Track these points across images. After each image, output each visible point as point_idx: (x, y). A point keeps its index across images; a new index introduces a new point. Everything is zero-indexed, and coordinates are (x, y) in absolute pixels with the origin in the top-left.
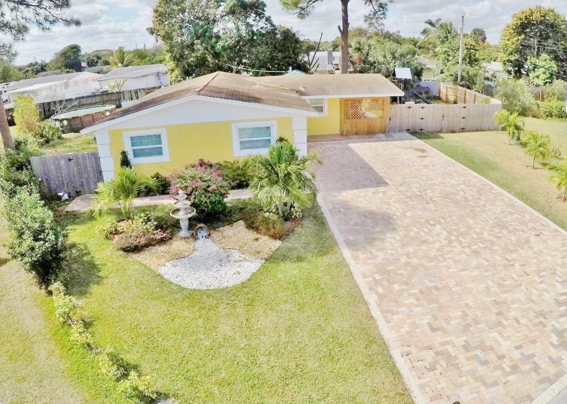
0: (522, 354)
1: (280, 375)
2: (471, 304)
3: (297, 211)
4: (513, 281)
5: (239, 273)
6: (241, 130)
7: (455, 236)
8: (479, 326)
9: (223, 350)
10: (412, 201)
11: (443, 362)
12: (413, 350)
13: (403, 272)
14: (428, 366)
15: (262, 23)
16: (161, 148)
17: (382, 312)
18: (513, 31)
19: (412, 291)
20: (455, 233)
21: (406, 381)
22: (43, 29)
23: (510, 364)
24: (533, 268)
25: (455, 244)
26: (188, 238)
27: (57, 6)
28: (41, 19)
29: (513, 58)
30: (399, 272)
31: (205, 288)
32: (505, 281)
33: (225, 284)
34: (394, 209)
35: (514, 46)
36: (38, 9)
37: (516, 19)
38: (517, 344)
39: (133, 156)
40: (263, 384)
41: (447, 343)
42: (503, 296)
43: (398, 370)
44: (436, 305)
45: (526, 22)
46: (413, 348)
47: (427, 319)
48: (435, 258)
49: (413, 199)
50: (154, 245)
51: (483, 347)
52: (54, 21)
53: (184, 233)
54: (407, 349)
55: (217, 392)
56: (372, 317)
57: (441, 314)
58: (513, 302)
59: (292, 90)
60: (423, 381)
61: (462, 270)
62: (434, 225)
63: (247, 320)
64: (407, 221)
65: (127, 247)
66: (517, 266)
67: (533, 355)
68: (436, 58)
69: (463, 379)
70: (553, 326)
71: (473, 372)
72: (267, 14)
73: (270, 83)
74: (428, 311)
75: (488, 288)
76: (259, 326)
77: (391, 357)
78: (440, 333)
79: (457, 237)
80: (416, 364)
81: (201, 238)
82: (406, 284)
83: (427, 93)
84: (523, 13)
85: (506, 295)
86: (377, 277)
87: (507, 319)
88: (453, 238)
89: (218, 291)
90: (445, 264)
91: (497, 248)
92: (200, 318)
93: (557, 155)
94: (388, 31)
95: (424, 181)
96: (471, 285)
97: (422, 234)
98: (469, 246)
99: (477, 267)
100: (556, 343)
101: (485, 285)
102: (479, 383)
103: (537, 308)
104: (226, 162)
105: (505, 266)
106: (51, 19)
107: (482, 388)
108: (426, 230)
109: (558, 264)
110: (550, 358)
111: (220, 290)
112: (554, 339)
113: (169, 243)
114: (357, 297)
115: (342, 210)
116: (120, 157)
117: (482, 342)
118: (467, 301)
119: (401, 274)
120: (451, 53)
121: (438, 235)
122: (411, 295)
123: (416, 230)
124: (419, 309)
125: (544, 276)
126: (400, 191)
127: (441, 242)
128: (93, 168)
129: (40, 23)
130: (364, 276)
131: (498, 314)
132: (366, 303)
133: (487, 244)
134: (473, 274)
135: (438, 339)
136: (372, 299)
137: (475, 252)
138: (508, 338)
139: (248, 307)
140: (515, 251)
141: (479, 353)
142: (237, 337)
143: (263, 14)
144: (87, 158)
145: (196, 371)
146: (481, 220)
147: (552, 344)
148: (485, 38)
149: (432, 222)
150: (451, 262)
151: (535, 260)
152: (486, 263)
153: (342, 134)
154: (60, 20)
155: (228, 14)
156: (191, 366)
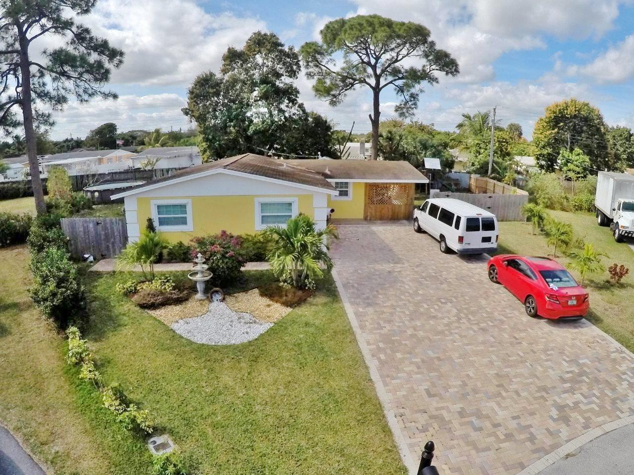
0: (518, 424)
1: (273, 423)
2: (471, 374)
3: (310, 283)
4: (518, 358)
5: (247, 333)
6: (264, 206)
7: (464, 314)
8: (477, 396)
9: (222, 398)
10: (427, 280)
11: (436, 425)
12: (407, 412)
13: (407, 342)
14: (420, 428)
15: (294, 110)
16: (186, 218)
17: (381, 376)
18: (546, 124)
19: (413, 360)
20: (465, 311)
21: (396, 439)
22: (82, 101)
23: (505, 432)
24: (541, 347)
25: (464, 321)
26: (203, 300)
27: (96, 80)
28: (81, 91)
29: (545, 152)
30: (403, 342)
31: (214, 344)
32: (509, 356)
33: (233, 342)
34: (407, 287)
35: (546, 140)
36: (78, 81)
37: (550, 112)
38: (515, 415)
39: (158, 224)
40: (255, 430)
41: (442, 408)
42: (505, 370)
43: (389, 429)
44: (436, 374)
45: (560, 116)
46: (408, 410)
47: (426, 385)
48: (442, 332)
49: (428, 279)
50: (170, 304)
51: (479, 414)
52: (93, 94)
53: (199, 296)
54: (402, 411)
55: (210, 433)
56: (371, 380)
57: (440, 382)
58: (516, 376)
59: (318, 173)
60: (413, 441)
61: (468, 345)
62: (445, 303)
63: (249, 374)
64: (419, 298)
65: (144, 304)
66: (525, 344)
67: (530, 426)
68: (468, 151)
69: (455, 442)
70: (554, 401)
71: (465, 437)
72: (300, 101)
73: (297, 166)
74: (428, 378)
75: (491, 363)
76: (260, 379)
77: (384, 416)
78: (437, 398)
79: (467, 315)
80: (408, 425)
81: (215, 300)
82: (410, 353)
83: (456, 185)
84: (557, 106)
85: (509, 370)
86: (381, 345)
87: (507, 391)
88: (462, 315)
89: (226, 347)
90: (451, 338)
91: (506, 326)
92: (205, 368)
93: (581, 245)
94: (421, 124)
95: (441, 264)
96: (475, 358)
97: (432, 310)
98: (477, 324)
99: (484, 343)
100: (555, 417)
101: (489, 359)
102: (470, 448)
103: (539, 383)
104: (247, 235)
105: (512, 344)
106: (90, 92)
107: (473, 452)
108: (436, 307)
109: (567, 345)
110: (547, 430)
111: (227, 347)
112: (554, 413)
113: (184, 303)
114: (358, 361)
115: (356, 285)
116: (146, 223)
117: (478, 410)
118: (468, 373)
119: (406, 344)
120: (482, 146)
121: (449, 312)
122: (412, 363)
123: (426, 306)
124: (419, 376)
125: (551, 355)
126: (416, 272)
127: (449, 319)
128: (119, 233)
129: (79, 95)
130: (368, 343)
131: (498, 386)
132: (367, 368)
133: (496, 323)
134: (478, 348)
135: (434, 403)
136: (373, 365)
137: (484, 330)
138: (506, 408)
139: (252, 362)
140: (525, 330)
141: (474, 420)
142: (237, 388)
143: (296, 100)
144: (115, 224)
145: (194, 413)
146: (493, 301)
147: (551, 417)
148: (521, 134)
149: (443, 301)
150: (457, 336)
151: (543, 340)
152: (493, 340)
153: (366, 219)
154: (99, 93)
155: (261, 98)
156: (190, 408)
